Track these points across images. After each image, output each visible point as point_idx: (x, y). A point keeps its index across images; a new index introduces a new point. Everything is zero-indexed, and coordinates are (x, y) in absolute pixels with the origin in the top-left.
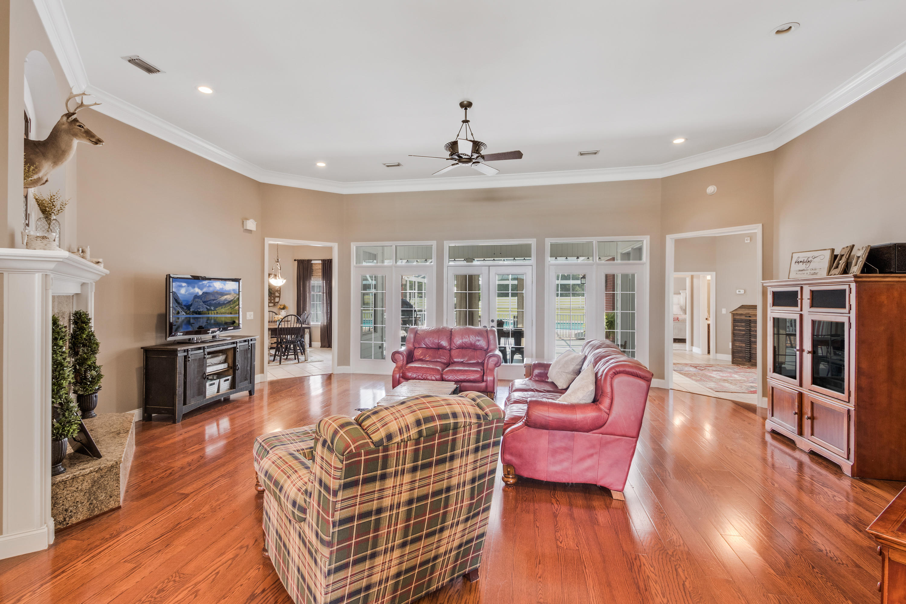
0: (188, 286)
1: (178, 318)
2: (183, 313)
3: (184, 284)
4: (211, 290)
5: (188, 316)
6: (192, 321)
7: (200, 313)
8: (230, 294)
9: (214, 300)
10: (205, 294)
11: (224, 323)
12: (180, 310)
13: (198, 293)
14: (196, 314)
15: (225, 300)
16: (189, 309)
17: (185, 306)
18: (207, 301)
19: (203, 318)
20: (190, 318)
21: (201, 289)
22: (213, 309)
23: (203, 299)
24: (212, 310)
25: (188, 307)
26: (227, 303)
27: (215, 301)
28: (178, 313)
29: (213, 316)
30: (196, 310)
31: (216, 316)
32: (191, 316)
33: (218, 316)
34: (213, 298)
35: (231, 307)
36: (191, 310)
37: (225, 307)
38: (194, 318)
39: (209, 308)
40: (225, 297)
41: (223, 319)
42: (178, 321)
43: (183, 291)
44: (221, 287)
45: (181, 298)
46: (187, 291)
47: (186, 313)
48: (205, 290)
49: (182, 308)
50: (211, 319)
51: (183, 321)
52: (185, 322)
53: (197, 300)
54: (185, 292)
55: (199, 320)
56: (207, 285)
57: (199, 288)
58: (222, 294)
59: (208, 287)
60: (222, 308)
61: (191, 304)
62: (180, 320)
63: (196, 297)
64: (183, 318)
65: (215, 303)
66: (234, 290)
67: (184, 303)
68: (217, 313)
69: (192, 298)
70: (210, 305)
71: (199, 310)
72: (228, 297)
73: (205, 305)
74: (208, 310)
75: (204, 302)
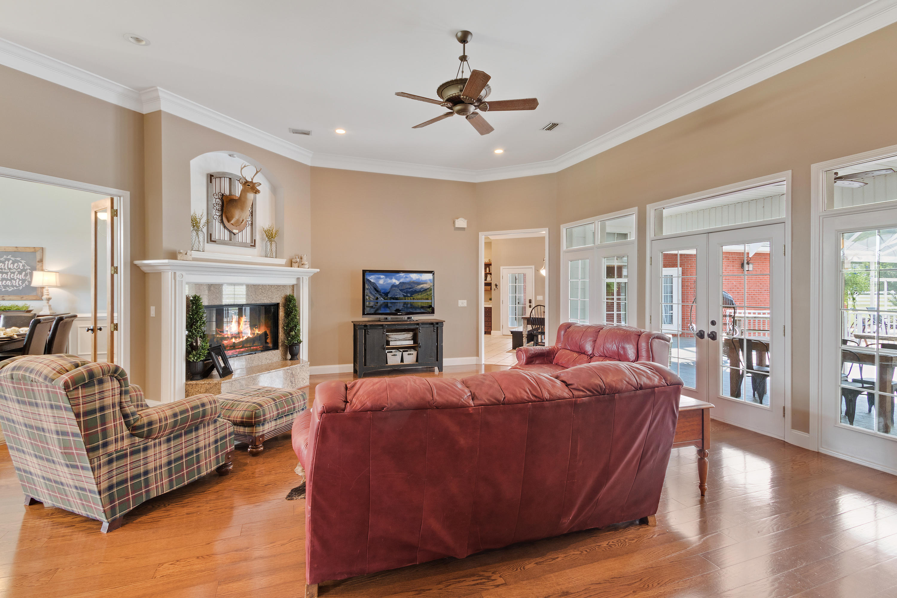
0: (386, 278)
1: (377, 303)
2: (382, 299)
3: (382, 277)
4: (408, 280)
5: (386, 301)
6: (389, 305)
7: (397, 299)
8: (426, 283)
9: (410, 288)
10: (402, 284)
11: (420, 306)
12: (379, 296)
13: (395, 283)
14: (394, 299)
15: (422, 288)
16: (387, 296)
17: (383, 293)
18: (404, 289)
19: (400, 302)
20: (388, 302)
21: (398, 280)
22: (409, 295)
23: (400, 288)
24: (408, 296)
25: (386, 294)
26: (424, 291)
27: (411, 290)
28: (377, 299)
29: (409, 301)
30: (393, 297)
31: (412, 301)
32: (389, 301)
33: (415, 301)
34: (410, 287)
35: (427, 294)
36: (389, 296)
37: (421, 294)
38: (392, 303)
39: (405, 294)
40: (422, 286)
41: (420, 304)
42: (377, 305)
43: (381, 282)
44: (417, 278)
45: (380, 288)
46: (385, 282)
47: (384, 298)
48: (401, 280)
49: (381, 295)
50: (408, 304)
51: (381, 305)
52: (383, 305)
53: (394, 288)
54: (384, 283)
55: (396, 304)
56: (404, 277)
57: (396, 279)
58: (418, 283)
59: (405, 278)
60: (418, 295)
61: (389, 292)
62: (379, 304)
63: (394, 286)
64: (381, 303)
65: (412, 291)
66: (430, 280)
67: (382, 291)
68: (414, 299)
69: (390, 287)
70: (407, 292)
71: (396, 297)
72: (425, 286)
73: (402, 292)
74: (405, 296)
75: (400, 290)
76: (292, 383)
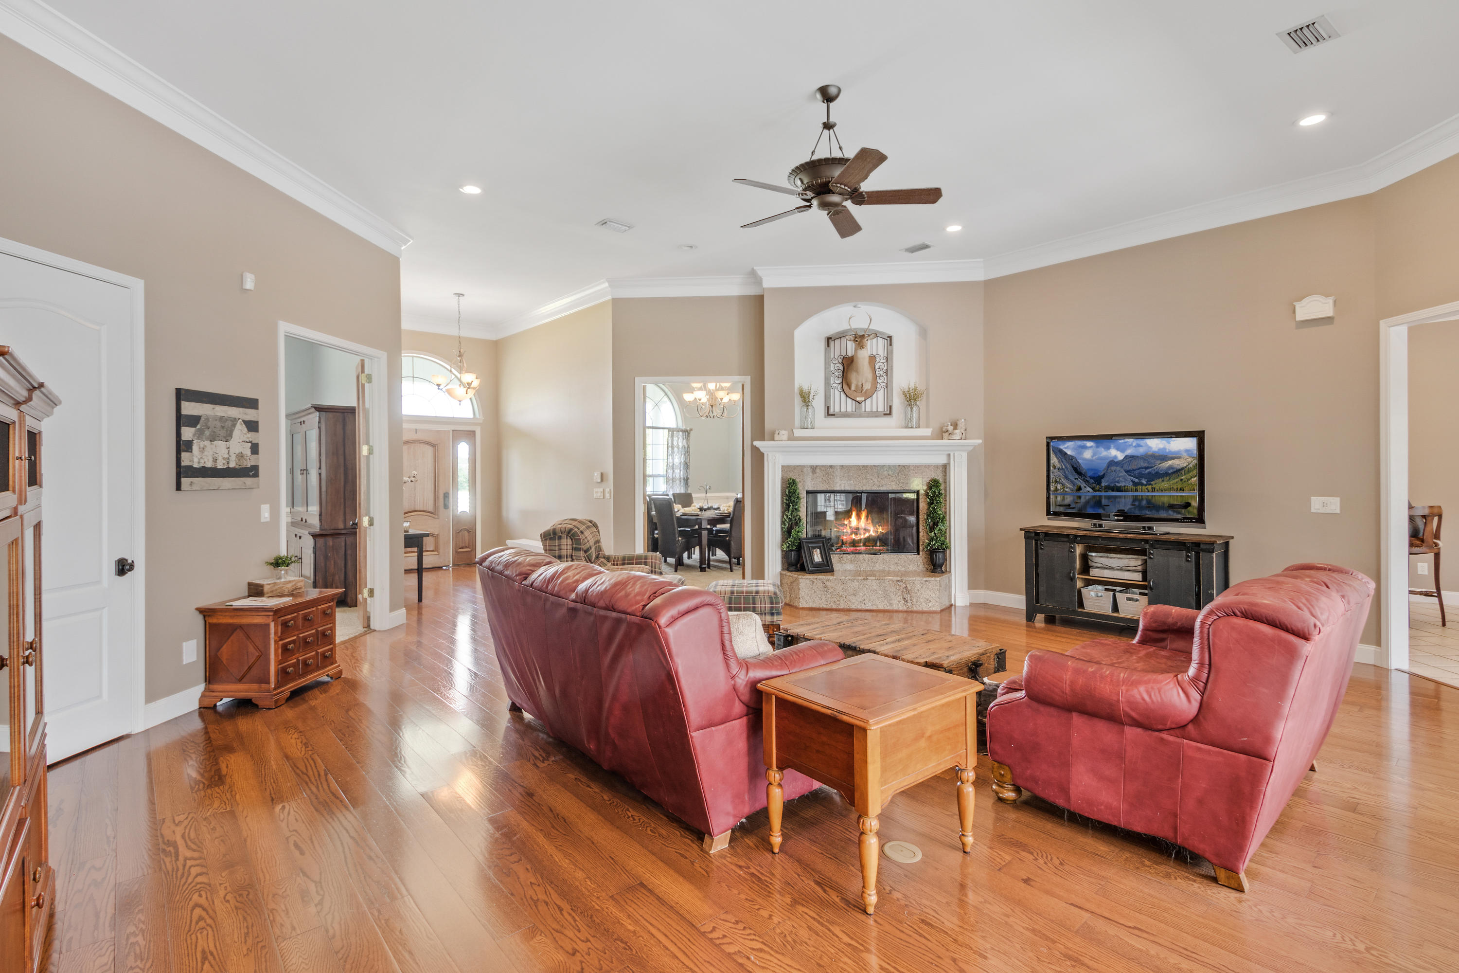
0: (1097, 447)
1: (1080, 497)
2: (1088, 489)
3: (1089, 444)
4: (1141, 451)
5: (1098, 493)
6: (1104, 502)
7: (1119, 489)
8: (1179, 458)
9: (1146, 468)
10: (1130, 458)
11: (1166, 505)
12: (1083, 485)
13: (1116, 457)
14: (1113, 491)
15: (1170, 467)
16: (1099, 483)
17: (1091, 478)
18: (1134, 470)
19: (1125, 496)
20: (1100, 497)
21: (1122, 451)
22: (1145, 482)
23: (1126, 467)
24: (1142, 484)
25: (1098, 479)
26: (1174, 472)
27: (1148, 470)
28: (1079, 489)
29: (1145, 493)
30: (1112, 485)
31: (1150, 494)
32: (1103, 494)
33: (1155, 494)
34: (1146, 465)
35: (1182, 480)
36: (1103, 484)
37: (1169, 480)
38: (1109, 498)
39: (1137, 480)
40: (1170, 462)
41: (1166, 500)
42: (1079, 501)
43: (1088, 455)
44: (1161, 446)
45: (1084, 466)
46: (1094, 454)
47: (1093, 489)
48: (1129, 452)
49: (1087, 482)
50: (1142, 499)
51: (1087, 502)
52: (1092, 503)
53: (1114, 468)
54: (1092, 457)
55: (1118, 500)
56: (1134, 444)
57: (1118, 449)
58: (1164, 458)
59: (1135, 447)
60: (1163, 481)
61: (1104, 474)
62: (1083, 500)
63: (1113, 463)
64: (1087, 498)
65: (1150, 473)
66: (1187, 451)
67: (1090, 474)
68: (1154, 489)
69: (1105, 465)
70: (1140, 476)
71: (1118, 485)
72: (1177, 463)
73: (1130, 475)
74: (1135, 484)
75: (1127, 472)
76: (907, 602)
